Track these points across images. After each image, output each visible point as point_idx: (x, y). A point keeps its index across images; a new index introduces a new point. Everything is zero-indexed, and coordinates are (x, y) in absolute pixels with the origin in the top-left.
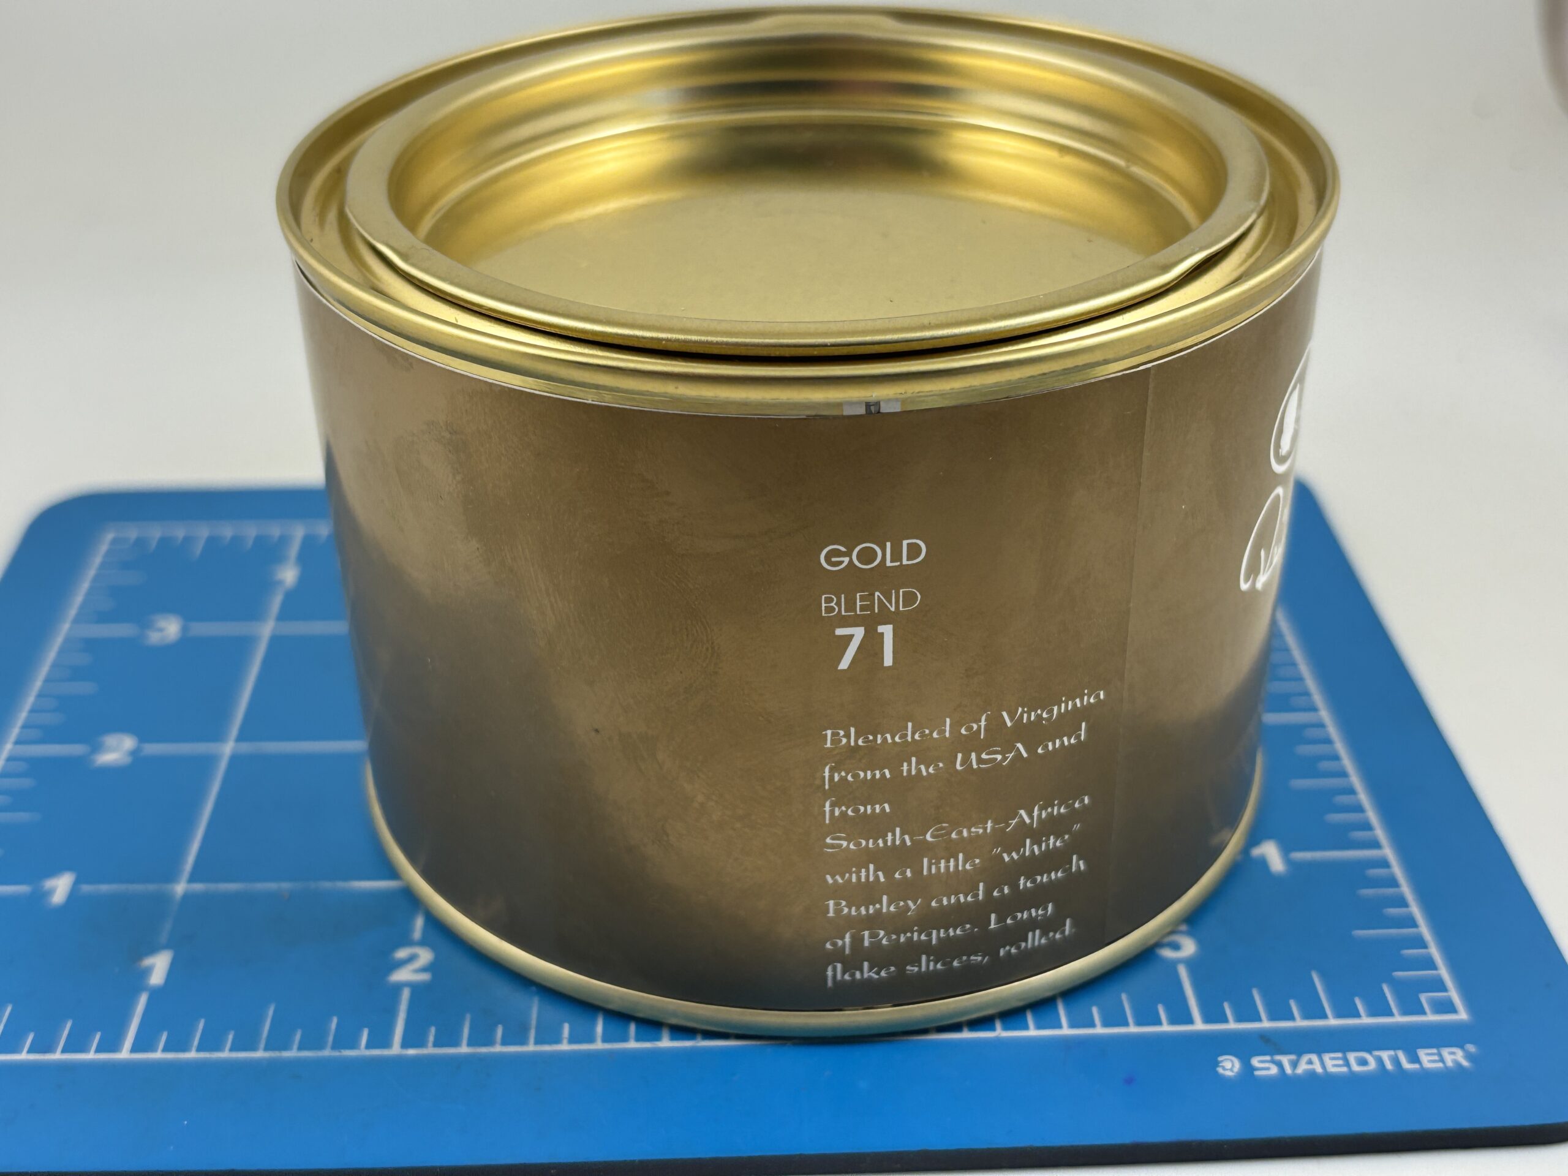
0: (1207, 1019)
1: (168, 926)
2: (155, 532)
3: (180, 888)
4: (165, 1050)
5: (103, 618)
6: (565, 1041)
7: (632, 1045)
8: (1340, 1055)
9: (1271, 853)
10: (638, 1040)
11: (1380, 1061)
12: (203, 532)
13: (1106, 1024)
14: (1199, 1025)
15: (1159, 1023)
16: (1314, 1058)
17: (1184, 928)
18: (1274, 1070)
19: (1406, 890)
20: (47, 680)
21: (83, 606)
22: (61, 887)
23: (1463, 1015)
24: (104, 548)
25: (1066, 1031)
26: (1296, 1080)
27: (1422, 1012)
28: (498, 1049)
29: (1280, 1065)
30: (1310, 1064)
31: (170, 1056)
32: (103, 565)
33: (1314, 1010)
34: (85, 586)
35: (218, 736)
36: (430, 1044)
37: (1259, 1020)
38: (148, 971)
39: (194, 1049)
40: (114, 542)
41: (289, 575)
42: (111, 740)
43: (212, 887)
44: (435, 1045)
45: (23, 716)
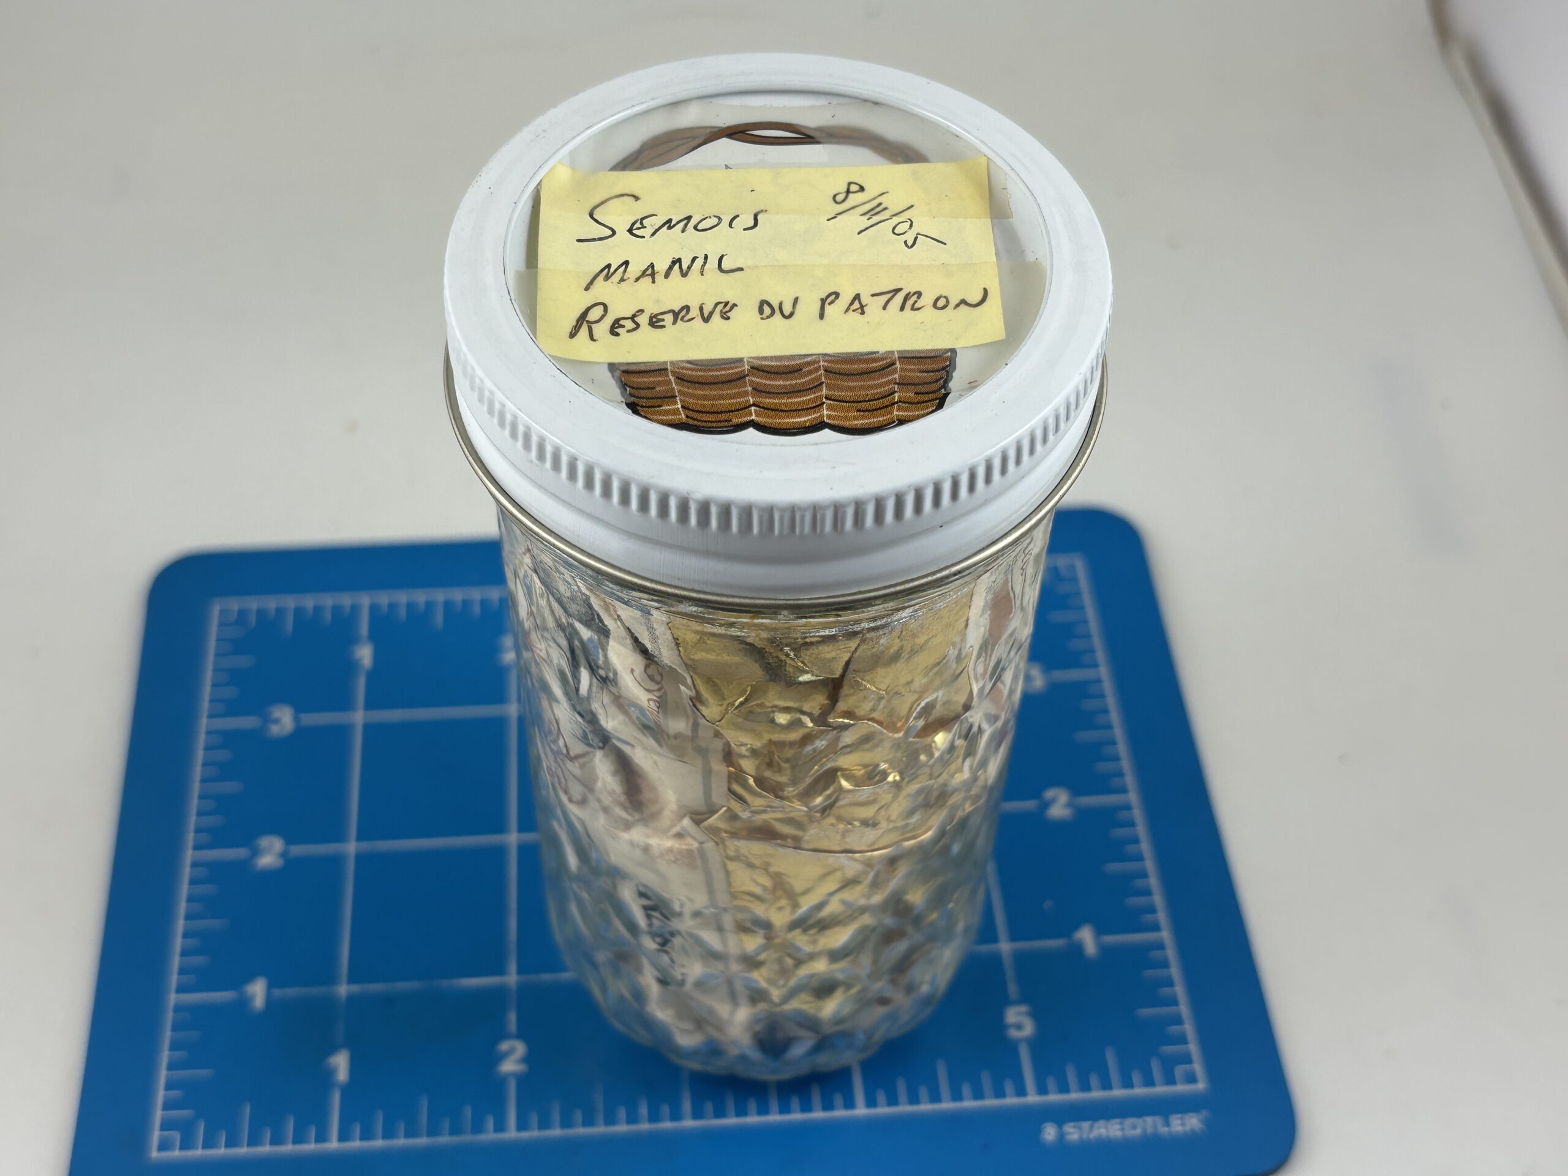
0: (1037, 1093)
1: (341, 1026)
2: (252, 605)
3: (343, 990)
4: (360, 1140)
5: (232, 709)
6: (622, 1123)
7: (666, 1125)
8: (1118, 1120)
9: (1086, 936)
10: (668, 1121)
11: (1144, 1126)
12: (291, 603)
13: (971, 1098)
14: (1032, 1098)
15: (1006, 1096)
16: (1102, 1123)
17: (1023, 1008)
18: (1077, 1135)
19: (1174, 970)
20: (203, 781)
21: (212, 699)
22: (258, 991)
23: (1201, 1086)
24: (215, 625)
25: (947, 1105)
26: (1090, 1144)
27: (1176, 1083)
28: (580, 1130)
29: (1080, 1128)
30: (1099, 1130)
31: (364, 1144)
32: (218, 647)
33: (1107, 1085)
34: (209, 676)
35: (342, 836)
36: (535, 1128)
37: (1071, 1092)
38: (336, 1069)
39: (379, 1138)
40: (220, 619)
41: (365, 654)
42: (264, 842)
43: (364, 987)
44: (538, 1128)
45: (192, 820)
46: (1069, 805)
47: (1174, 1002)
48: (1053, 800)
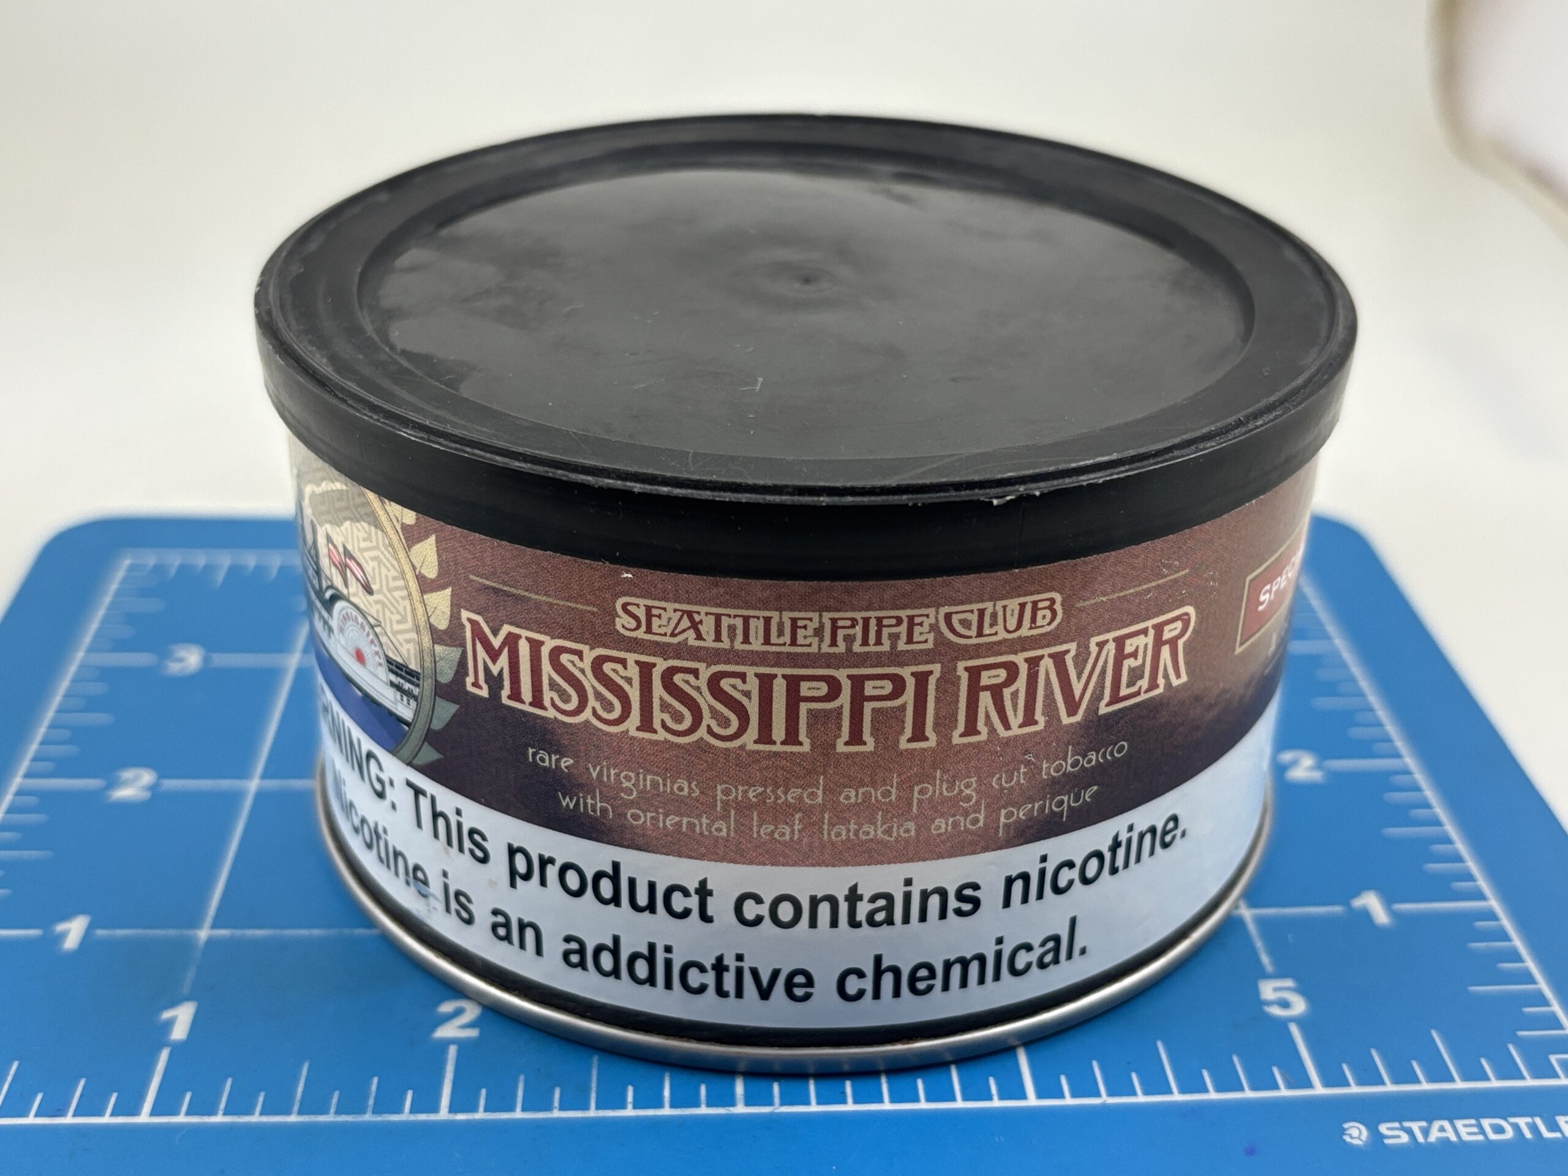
0: (1326, 1084)
1: (191, 975)
2: (174, 559)
4: (188, 1114)
5: (121, 646)
6: (630, 1106)
7: (704, 1110)
8: (1473, 1121)
9: (1371, 902)
10: (709, 1105)
11: (1516, 1128)
12: (224, 560)
13: (1219, 1089)
14: (1320, 1090)
15: (1276, 1087)
16: (1446, 1124)
17: (1289, 983)
18: (1405, 1138)
19: (1518, 943)
20: (59, 711)
21: (97, 635)
22: (74, 929)
24: (120, 575)
25: (1177, 1097)
26: (1428, 1150)
27: (1556, 1076)
28: (556, 1114)
29: (1409, 1132)
30: (1441, 1131)
31: (195, 1119)
32: (119, 593)
33: (1439, 1073)
34: (101, 613)
35: (244, 774)
36: (481, 1109)
37: (1383, 1083)
38: (170, 1023)
39: (221, 1112)
40: (131, 568)
42: (128, 774)
43: (238, 932)
44: (486, 1110)
45: (33, 748)
46: (1318, 767)
47: (1530, 979)
48: (1295, 763)
